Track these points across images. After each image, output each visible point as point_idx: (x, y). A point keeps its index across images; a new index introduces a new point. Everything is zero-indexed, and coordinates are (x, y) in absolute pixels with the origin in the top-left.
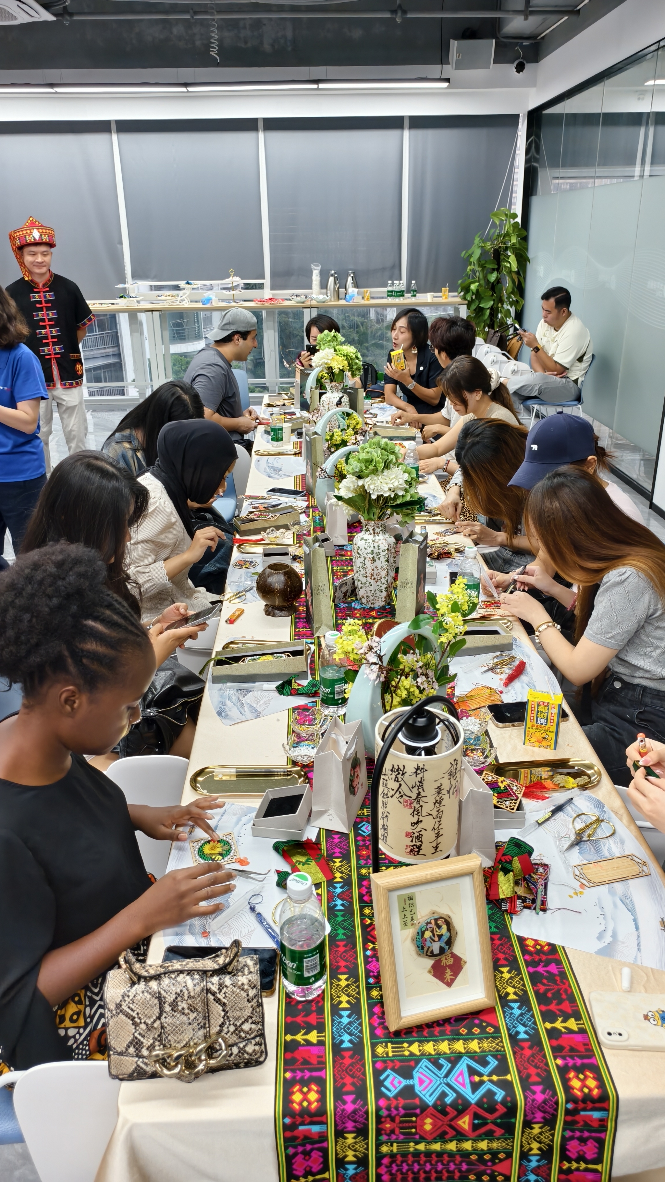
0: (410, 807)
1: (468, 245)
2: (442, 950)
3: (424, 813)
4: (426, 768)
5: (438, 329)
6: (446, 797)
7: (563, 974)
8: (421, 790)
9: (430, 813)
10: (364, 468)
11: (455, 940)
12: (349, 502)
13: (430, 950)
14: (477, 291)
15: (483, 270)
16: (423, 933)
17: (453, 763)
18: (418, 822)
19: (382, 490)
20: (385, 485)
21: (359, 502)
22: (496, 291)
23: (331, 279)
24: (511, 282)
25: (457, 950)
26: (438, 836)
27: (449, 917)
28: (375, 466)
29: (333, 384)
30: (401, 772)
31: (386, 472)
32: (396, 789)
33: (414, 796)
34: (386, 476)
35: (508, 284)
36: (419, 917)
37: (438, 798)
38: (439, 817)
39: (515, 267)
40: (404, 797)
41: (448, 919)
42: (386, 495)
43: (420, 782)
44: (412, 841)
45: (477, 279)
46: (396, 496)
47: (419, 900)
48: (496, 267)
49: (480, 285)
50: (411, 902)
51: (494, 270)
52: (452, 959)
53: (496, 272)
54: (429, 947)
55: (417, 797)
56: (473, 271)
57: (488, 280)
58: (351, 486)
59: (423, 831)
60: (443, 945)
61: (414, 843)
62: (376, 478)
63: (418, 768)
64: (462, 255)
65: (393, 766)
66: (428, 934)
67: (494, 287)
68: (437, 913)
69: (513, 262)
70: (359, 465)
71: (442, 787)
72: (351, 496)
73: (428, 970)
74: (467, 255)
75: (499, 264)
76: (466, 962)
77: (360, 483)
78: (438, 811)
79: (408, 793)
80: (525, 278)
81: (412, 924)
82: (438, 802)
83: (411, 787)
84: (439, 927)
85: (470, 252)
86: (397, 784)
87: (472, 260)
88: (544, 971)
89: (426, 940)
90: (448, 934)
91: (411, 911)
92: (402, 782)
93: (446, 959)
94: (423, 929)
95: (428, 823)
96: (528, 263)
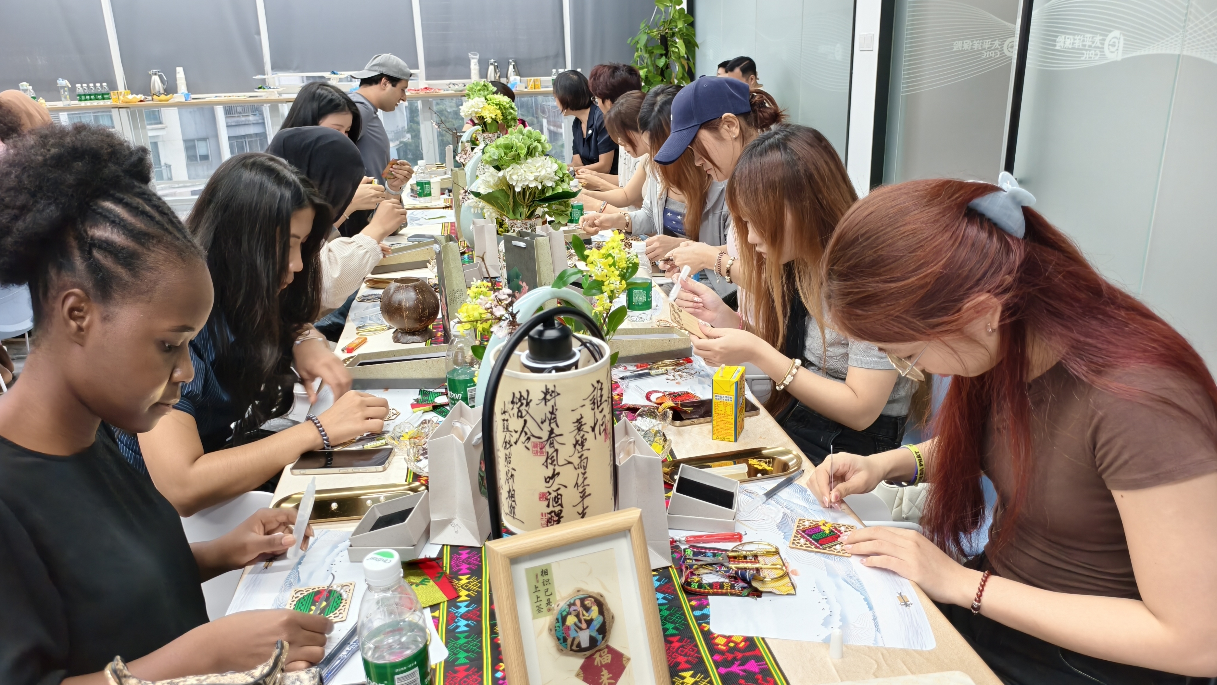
0: (542, 453)
1: (633, 32)
2: (593, 641)
3: (561, 461)
4: (558, 390)
5: (600, 76)
6: (590, 436)
7: (766, 672)
8: (553, 425)
9: (570, 460)
10: (503, 155)
11: (611, 627)
12: (489, 198)
13: (576, 642)
14: (646, 77)
15: (650, 56)
16: (564, 619)
17: (596, 385)
18: (554, 475)
19: (526, 180)
20: (530, 174)
21: (502, 199)
22: (665, 76)
23: (491, 68)
24: (680, 68)
25: (616, 641)
26: (584, 495)
27: (602, 596)
28: (516, 151)
29: (485, 135)
30: (524, 402)
31: (530, 160)
32: (520, 430)
33: (545, 435)
34: (531, 163)
35: (677, 69)
36: (558, 598)
37: (579, 438)
38: (583, 465)
39: (683, 51)
40: (532, 439)
41: (599, 598)
42: (532, 185)
43: (552, 413)
44: (548, 506)
45: (645, 65)
46: (544, 189)
47: (556, 574)
48: (664, 52)
49: (648, 71)
50: (546, 577)
51: (661, 55)
52: (610, 656)
53: (664, 57)
54: (574, 639)
55: (550, 437)
56: (641, 58)
57: (657, 66)
58: (492, 181)
59: (562, 488)
60: (594, 634)
61: (551, 508)
62: (518, 166)
63: (546, 393)
64: (628, 42)
65: (514, 394)
66: (571, 620)
67: (664, 72)
68: (583, 590)
69: (680, 46)
70: (497, 152)
71: (584, 421)
72: (491, 191)
73: (575, 673)
74: (634, 41)
75: (667, 49)
76: (629, 659)
77: (501, 174)
78: (580, 457)
79: (537, 432)
80: (694, 64)
81: (549, 610)
82: (580, 443)
83: (539, 422)
84: (587, 609)
85: (636, 39)
86: (521, 421)
87: (638, 46)
88: (740, 670)
89: (568, 628)
90: (601, 619)
91: (547, 590)
92: (527, 418)
93: (601, 656)
94: (564, 613)
95: (568, 476)
96: (696, 48)
